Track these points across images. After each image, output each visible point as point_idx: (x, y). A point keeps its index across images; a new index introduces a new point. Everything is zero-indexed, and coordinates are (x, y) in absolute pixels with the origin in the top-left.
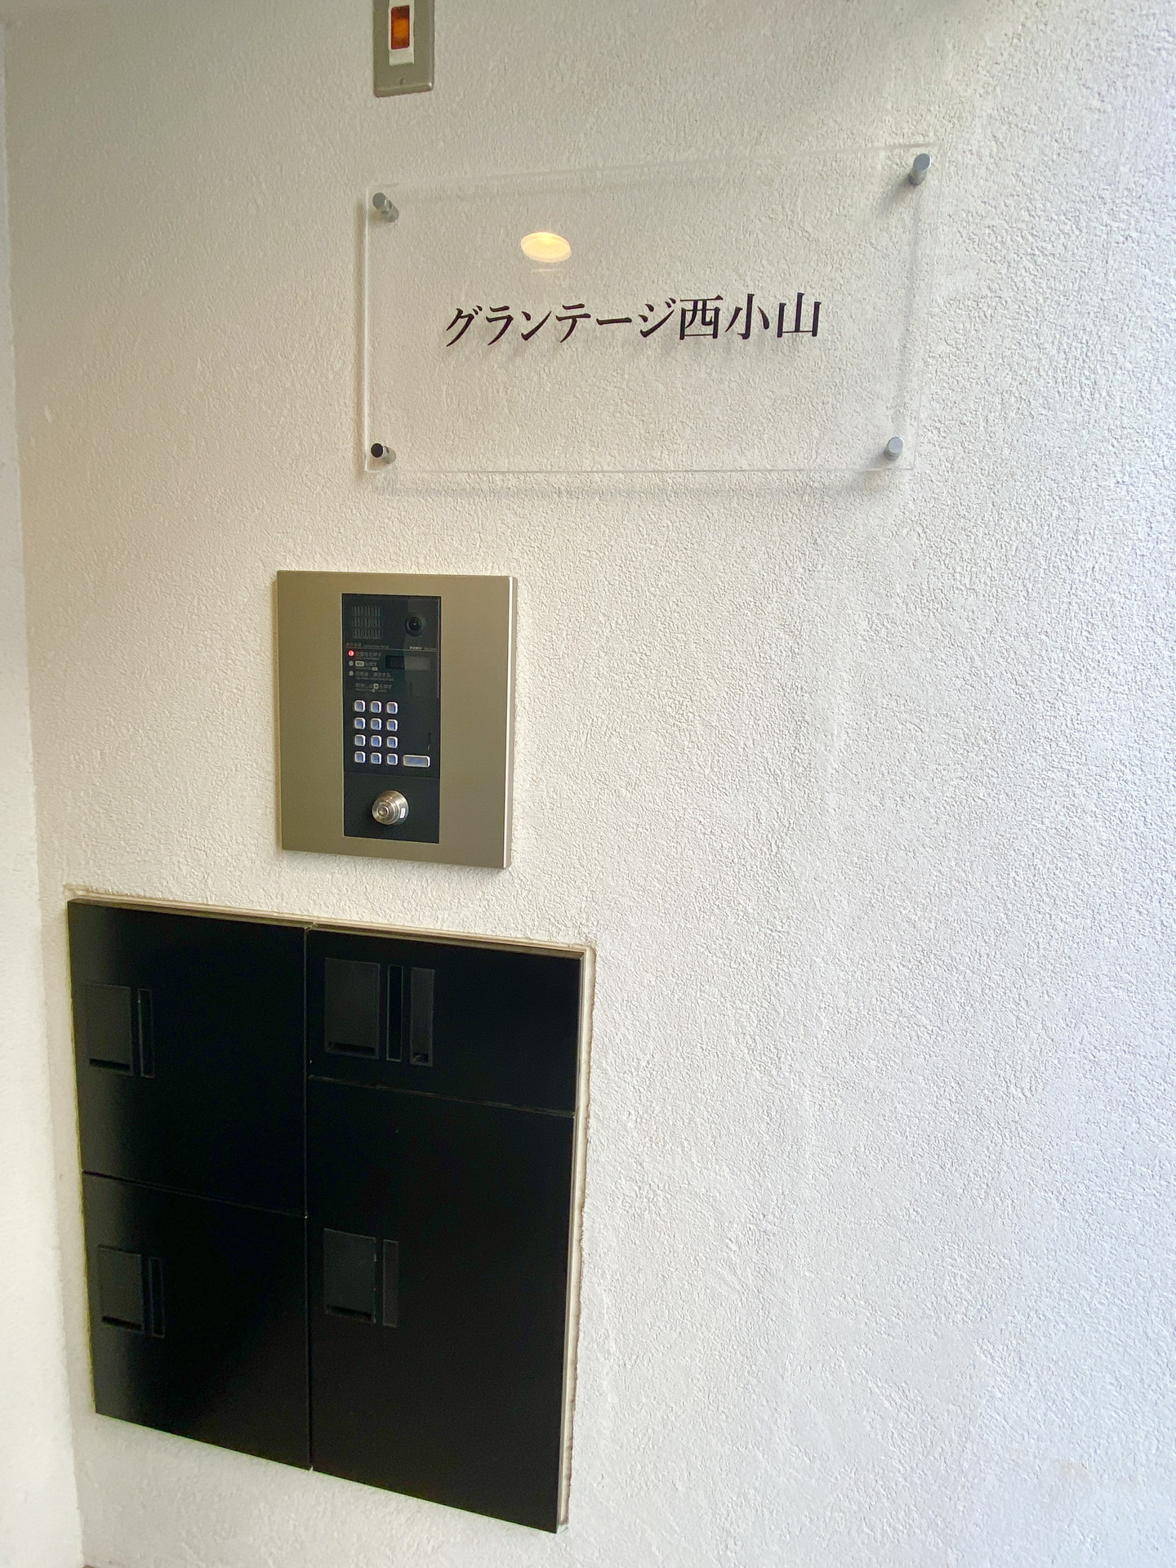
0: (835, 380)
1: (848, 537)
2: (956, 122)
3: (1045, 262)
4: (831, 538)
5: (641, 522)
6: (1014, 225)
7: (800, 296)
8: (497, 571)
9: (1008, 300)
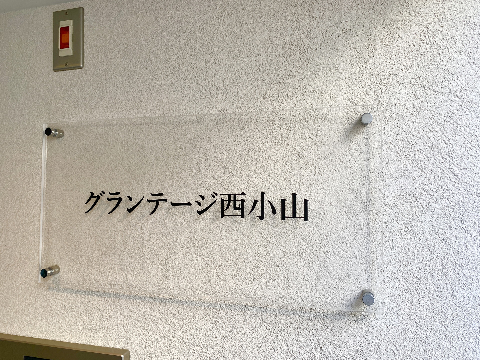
0: (324, 243)
1: (344, 348)
2: (388, 86)
3: (461, 173)
4: (332, 347)
5: (205, 322)
6: (435, 150)
7: (294, 195)
8: (118, 345)
9: (437, 197)
